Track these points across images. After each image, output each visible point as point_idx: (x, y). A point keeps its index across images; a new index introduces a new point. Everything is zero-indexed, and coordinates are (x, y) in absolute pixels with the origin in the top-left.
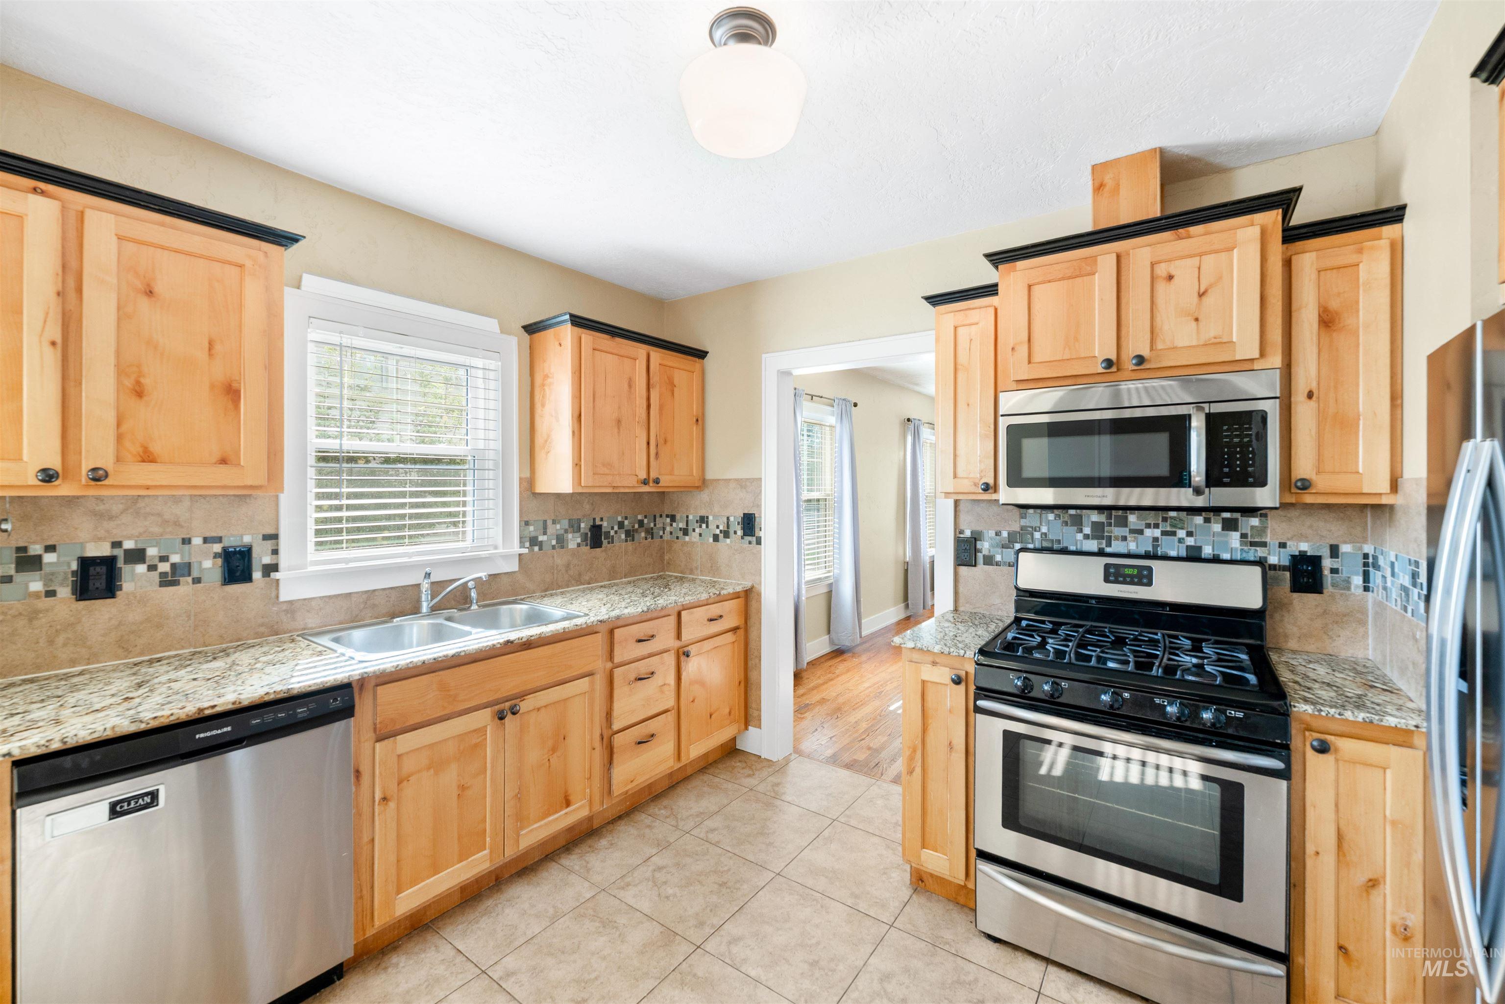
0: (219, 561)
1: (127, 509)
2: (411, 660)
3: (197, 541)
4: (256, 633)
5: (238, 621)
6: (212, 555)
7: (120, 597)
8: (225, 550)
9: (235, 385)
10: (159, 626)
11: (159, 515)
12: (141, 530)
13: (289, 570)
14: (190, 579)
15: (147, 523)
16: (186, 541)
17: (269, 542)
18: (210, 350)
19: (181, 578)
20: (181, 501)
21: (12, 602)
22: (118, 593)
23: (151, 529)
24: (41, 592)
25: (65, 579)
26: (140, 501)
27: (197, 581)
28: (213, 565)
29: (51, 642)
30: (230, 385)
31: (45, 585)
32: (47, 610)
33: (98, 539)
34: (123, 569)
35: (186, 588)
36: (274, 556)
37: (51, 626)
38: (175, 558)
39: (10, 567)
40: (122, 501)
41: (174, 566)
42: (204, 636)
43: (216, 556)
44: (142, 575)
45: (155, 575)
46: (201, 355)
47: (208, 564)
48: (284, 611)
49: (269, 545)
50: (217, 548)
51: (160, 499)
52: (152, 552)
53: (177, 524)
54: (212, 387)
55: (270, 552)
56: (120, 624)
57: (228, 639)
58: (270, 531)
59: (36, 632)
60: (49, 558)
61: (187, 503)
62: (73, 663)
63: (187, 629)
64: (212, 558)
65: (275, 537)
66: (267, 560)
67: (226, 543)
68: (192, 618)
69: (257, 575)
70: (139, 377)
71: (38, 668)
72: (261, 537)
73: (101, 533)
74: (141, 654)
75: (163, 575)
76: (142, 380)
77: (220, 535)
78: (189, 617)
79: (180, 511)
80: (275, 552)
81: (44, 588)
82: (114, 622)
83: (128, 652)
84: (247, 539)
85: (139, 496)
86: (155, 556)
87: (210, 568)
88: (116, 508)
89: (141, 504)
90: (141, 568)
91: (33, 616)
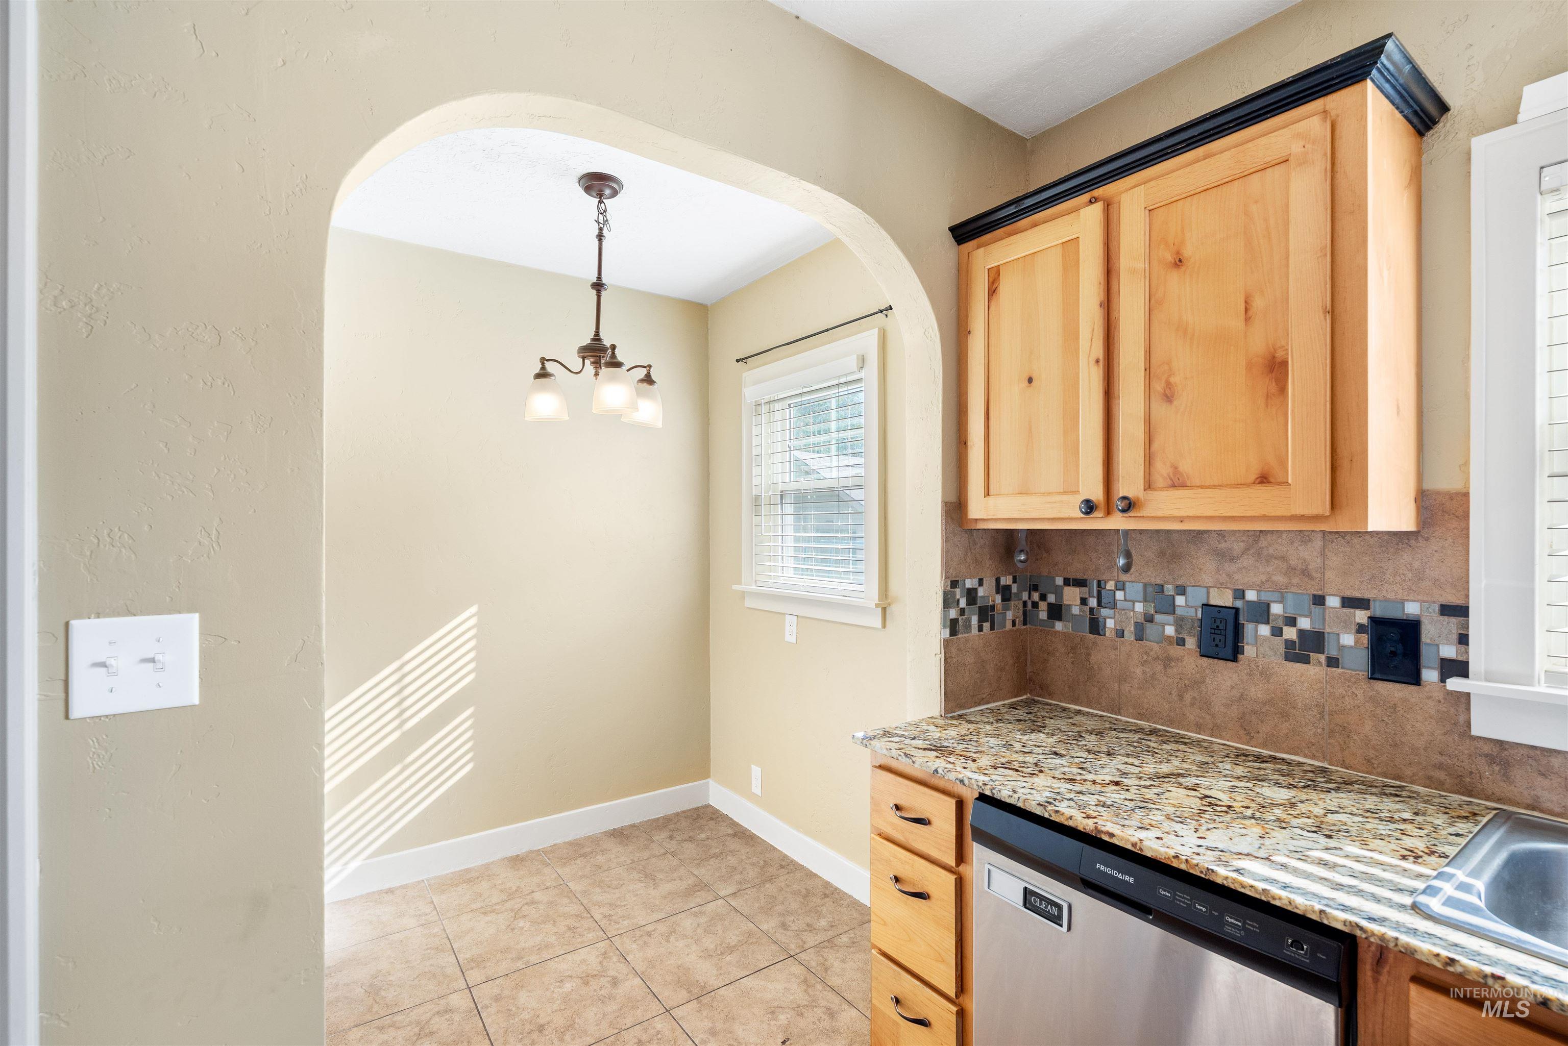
0: (1365, 638)
1: (1248, 549)
2: (1499, 972)
3: (1333, 602)
4: (1430, 778)
5: (1396, 745)
6: (1354, 628)
7: (1241, 663)
8: (1375, 621)
9: (1280, 354)
10: (1285, 715)
11: (1284, 559)
12: (1264, 578)
13: (1487, 680)
14: (1322, 658)
15: (1270, 569)
16: (1319, 600)
17: (1454, 620)
18: (1246, 310)
19: (1311, 654)
20: (1310, 540)
21: (1153, 643)
22: (1240, 656)
23: (1274, 578)
24: (1173, 637)
25: (1192, 627)
26: (1262, 538)
27: (1333, 662)
28: (1356, 642)
29: (1181, 697)
30: (1274, 357)
31: (1176, 630)
32: (1178, 659)
33: (1221, 586)
34: (1246, 626)
35: (1317, 669)
36: (1463, 647)
37: (1180, 679)
38: (1304, 623)
39: (1150, 605)
40: (1244, 539)
41: (1302, 633)
42: (1342, 750)
43: (1361, 629)
44: (1265, 639)
45: (1279, 642)
46: (1236, 323)
47: (1348, 639)
48: (1486, 756)
49: (1452, 624)
50: (1361, 616)
51: (1284, 536)
52: (1276, 609)
53: (1306, 573)
54: (1250, 366)
55: (1455, 637)
56: (1242, 697)
57: (1379, 770)
58: (1453, 599)
59: (1170, 681)
60: (1180, 600)
61: (1318, 543)
62: (1199, 728)
63: (1319, 731)
64: (1353, 631)
65: (1460, 611)
66: (1449, 651)
67: (1378, 610)
68: (1327, 717)
69: (1430, 675)
70: (1170, 376)
71: (1171, 723)
72: (1437, 608)
73: (1223, 578)
74: (1264, 745)
75: (1289, 644)
76: (1172, 380)
77: (1366, 596)
78: (1322, 713)
79: (1309, 554)
80: (1463, 640)
81: (1175, 634)
82: (1236, 693)
83: (1249, 737)
84: (1412, 609)
85: (1261, 531)
86: (1279, 616)
87: (1351, 647)
88: (1238, 547)
89: (1263, 543)
90: (1264, 630)
91: (1168, 662)
